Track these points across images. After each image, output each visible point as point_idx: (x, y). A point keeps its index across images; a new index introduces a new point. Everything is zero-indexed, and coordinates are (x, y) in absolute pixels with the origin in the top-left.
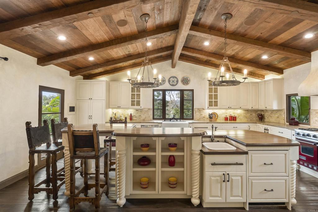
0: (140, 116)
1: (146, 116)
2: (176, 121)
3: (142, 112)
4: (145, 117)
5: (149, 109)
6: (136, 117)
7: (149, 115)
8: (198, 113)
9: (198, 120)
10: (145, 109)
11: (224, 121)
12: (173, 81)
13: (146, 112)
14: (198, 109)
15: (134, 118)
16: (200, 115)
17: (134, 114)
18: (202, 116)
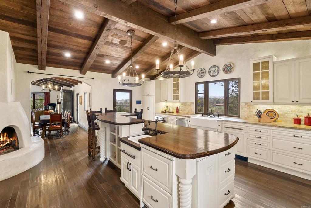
0: (185, 109)
1: (190, 110)
2: (214, 117)
3: (185, 105)
4: (188, 110)
5: (192, 103)
6: (181, 110)
7: (191, 108)
8: (245, 109)
9: (246, 119)
10: (188, 103)
11: (292, 125)
12: (214, 71)
13: (189, 106)
14: (246, 103)
15: (180, 111)
16: (248, 112)
17: (180, 108)
18: (252, 113)
